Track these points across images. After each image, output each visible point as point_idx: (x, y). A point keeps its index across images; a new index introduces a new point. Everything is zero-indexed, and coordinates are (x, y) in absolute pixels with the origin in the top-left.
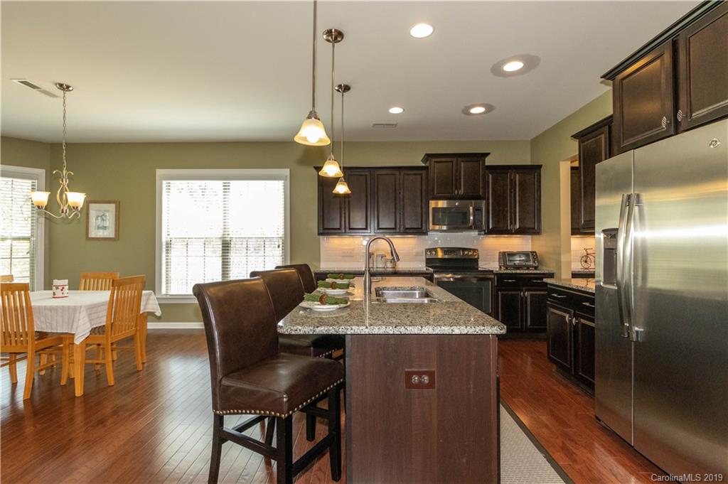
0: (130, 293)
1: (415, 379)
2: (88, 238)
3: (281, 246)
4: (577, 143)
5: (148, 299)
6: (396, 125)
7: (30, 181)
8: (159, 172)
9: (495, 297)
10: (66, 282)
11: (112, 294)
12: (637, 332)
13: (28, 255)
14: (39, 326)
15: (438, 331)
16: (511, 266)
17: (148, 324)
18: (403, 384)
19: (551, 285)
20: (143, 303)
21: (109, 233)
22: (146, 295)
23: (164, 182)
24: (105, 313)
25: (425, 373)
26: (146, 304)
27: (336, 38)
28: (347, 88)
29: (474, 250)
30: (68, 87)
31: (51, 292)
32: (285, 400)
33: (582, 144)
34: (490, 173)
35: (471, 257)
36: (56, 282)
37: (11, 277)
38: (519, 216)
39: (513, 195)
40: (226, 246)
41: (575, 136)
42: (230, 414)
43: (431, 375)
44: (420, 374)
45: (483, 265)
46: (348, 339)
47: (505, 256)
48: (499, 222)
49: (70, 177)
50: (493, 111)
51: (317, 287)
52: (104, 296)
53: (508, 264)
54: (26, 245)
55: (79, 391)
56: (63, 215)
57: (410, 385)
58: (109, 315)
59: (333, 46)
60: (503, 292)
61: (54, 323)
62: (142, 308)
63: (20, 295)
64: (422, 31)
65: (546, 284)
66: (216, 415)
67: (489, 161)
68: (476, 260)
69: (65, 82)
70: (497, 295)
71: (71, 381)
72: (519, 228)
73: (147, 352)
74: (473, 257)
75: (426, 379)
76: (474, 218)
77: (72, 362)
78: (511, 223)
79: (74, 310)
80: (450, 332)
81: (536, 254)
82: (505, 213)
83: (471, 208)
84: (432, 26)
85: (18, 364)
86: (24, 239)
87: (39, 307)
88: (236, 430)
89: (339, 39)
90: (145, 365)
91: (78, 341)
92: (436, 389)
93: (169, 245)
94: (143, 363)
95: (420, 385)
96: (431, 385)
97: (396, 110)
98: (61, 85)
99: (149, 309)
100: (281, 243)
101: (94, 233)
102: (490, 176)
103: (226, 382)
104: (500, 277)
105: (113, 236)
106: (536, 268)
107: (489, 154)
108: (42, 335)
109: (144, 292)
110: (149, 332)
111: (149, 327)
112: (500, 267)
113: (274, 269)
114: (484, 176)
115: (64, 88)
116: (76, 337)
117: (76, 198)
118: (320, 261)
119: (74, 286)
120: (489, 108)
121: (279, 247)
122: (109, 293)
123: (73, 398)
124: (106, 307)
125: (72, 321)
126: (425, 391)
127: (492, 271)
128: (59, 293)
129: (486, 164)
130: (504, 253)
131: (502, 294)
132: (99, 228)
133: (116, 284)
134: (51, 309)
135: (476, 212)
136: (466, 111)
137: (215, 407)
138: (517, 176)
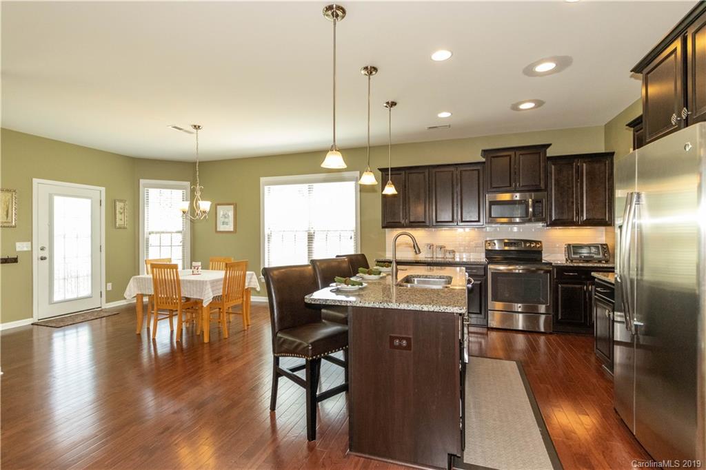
0: (238, 273)
1: (397, 342)
2: (217, 232)
3: (353, 237)
4: (632, 133)
5: (251, 278)
6: (450, 126)
7: (181, 191)
8: (263, 180)
9: (555, 291)
10: (199, 264)
11: (226, 273)
12: (636, 326)
13: (181, 244)
14: (185, 293)
15: (411, 307)
16: (576, 259)
17: (252, 297)
18: (388, 345)
19: (600, 279)
20: (247, 281)
21: (230, 228)
22: (249, 274)
23: (266, 188)
24: (222, 286)
25: (403, 338)
26: (250, 282)
27: (371, 73)
28: (393, 104)
29: (537, 242)
30: (199, 127)
31: (191, 270)
32: (310, 348)
33: (636, 134)
34: (553, 164)
35: (533, 249)
36: (194, 264)
37: (170, 260)
38: (586, 207)
39: (579, 184)
40: (311, 238)
41: (630, 125)
42: (283, 356)
43: (408, 340)
44: (401, 339)
45: (546, 258)
46: (350, 309)
47: (573, 249)
48: (563, 213)
49: (201, 190)
50: (544, 105)
51: (358, 273)
52: (220, 275)
53: (573, 256)
54: (180, 237)
55: (206, 340)
56: (197, 217)
57: (392, 346)
58: (224, 288)
59: (369, 79)
60: (565, 286)
61: (192, 292)
62: (246, 284)
63: (173, 271)
64: (441, 55)
65: (594, 278)
66: (274, 356)
67: (550, 152)
68: (539, 252)
69: (197, 124)
70: (557, 288)
71: (202, 332)
72: (587, 219)
73: (251, 318)
74: (536, 249)
75: (404, 342)
76: (533, 210)
77: (202, 319)
78: (577, 214)
79: (203, 283)
80: (421, 309)
81: (607, 247)
82: (570, 204)
83: (530, 200)
84: (450, 51)
85: (174, 317)
86: (179, 232)
87: (183, 280)
88: (290, 370)
89: (374, 73)
90: (250, 327)
91: (205, 304)
92: (412, 351)
93: (269, 236)
94: (248, 325)
95: (400, 347)
96: (408, 347)
97: (444, 115)
98: (195, 126)
99: (252, 286)
100: (353, 234)
101: (221, 228)
102: (553, 167)
103: (279, 335)
104: (561, 269)
105: (232, 230)
106: (607, 262)
107: (549, 145)
108: (188, 299)
109: (248, 273)
110: (252, 304)
111: (252, 300)
112: (567, 260)
113: (334, 257)
114: (546, 168)
115: (197, 127)
116: (204, 302)
117: (205, 205)
118: (385, 251)
119: (205, 267)
120: (539, 103)
121: (351, 238)
122: (224, 272)
123: (203, 343)
124: (222, 282)
125: (202, 291)
126: (405, 351)
127: (551, 264)
128: (196, 272)
129: (548, 155)
130: (569, 245)
131: (562, 287)
132: (223, 223)
133: (228, 266)
134: (189, 281)
135: (537, 204)
136: (515, 107)
137: (274, 352)
138: (584, 165)
